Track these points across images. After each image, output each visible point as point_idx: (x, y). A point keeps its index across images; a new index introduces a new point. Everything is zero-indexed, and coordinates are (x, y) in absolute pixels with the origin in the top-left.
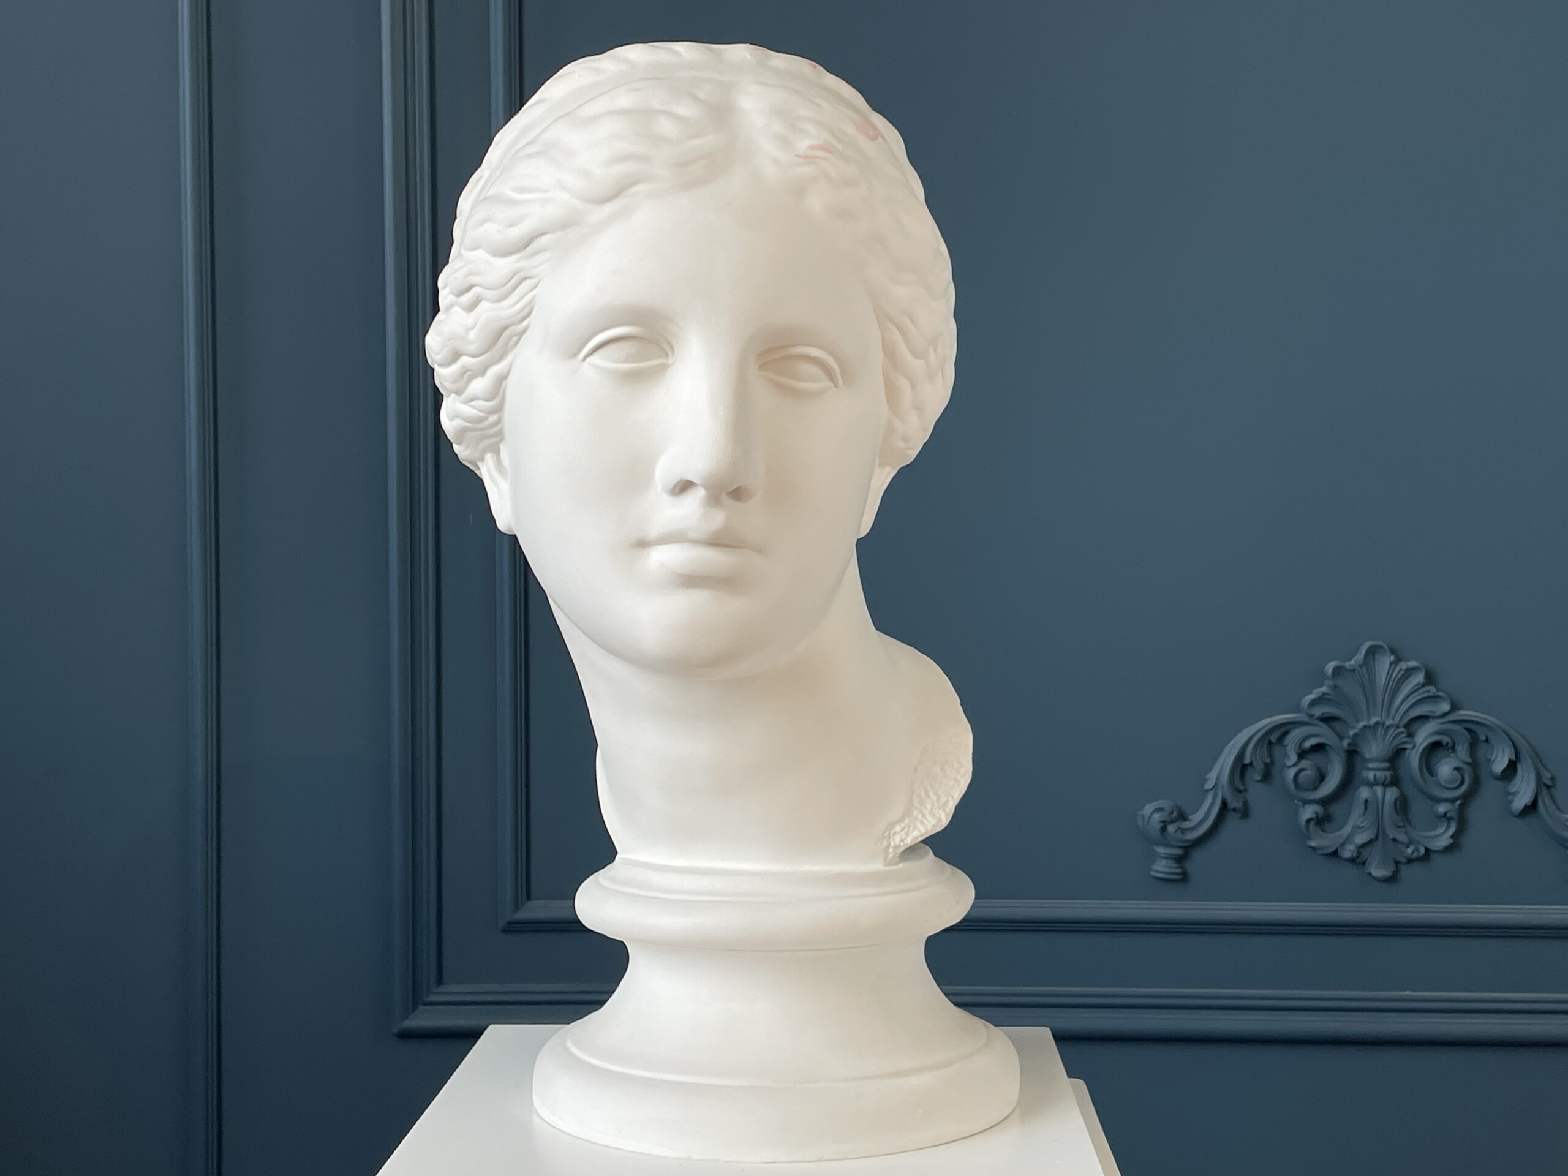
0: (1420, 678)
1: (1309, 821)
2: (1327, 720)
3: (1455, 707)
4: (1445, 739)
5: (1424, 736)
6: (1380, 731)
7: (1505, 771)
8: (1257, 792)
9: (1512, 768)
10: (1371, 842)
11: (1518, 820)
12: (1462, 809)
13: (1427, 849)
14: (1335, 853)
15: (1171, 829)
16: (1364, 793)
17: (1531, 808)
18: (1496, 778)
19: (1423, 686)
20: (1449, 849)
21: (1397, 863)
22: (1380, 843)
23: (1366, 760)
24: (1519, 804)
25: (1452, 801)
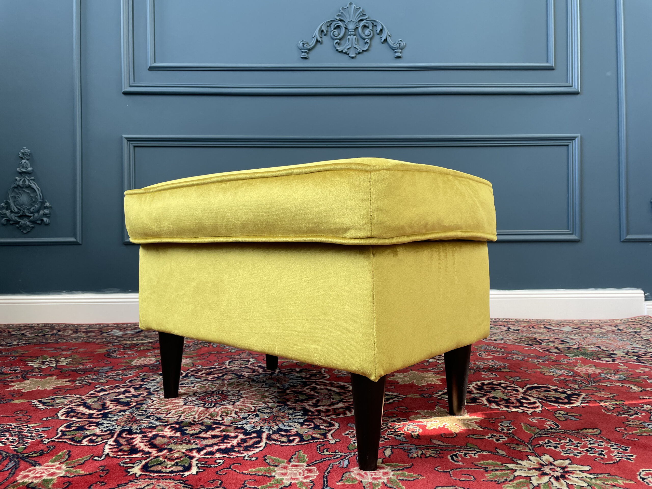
0: (361, 10)
1: (336, 43)
2: (341, 20)
3: (369, 18)
4: (366, 24)
5: (362, 24)
6: (352, 22)
7: (380, 31)
8: (324, 38)
9: (381, 30)
10: (350, 48)
11: (383, 44)
12: (370, 40)
13: (363, 51)
14: (341, 52)
15: (305, 45)
16: (349, 37)
17: (386, 40)
18: (378, 34)
19: (361, 12)
20: (368, 50)
21: (356, 54)
22: (352, 49)
23: (349, 30)
24: (383, 40)
25: (368, 39)
